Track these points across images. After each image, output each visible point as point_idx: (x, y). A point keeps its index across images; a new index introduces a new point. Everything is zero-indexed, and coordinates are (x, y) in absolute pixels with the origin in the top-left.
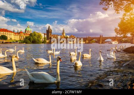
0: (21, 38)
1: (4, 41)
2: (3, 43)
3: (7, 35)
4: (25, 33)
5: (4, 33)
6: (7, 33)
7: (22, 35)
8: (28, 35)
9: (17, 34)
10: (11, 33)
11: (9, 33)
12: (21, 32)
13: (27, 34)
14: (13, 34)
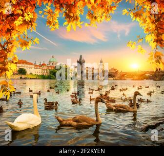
0: (44, 72)
1: (23, 76)
2: (21, 78)
3: (26, 69)
4: (49, 66)
5: (23, 65)
6: (26, 65)
7: (45, 67)
8: (53, 68)
9: (38, 67)
10: (31, 66)
11: (28, 66)
12: (44, 65)
13: (51, 67)
14: (33, 66)
